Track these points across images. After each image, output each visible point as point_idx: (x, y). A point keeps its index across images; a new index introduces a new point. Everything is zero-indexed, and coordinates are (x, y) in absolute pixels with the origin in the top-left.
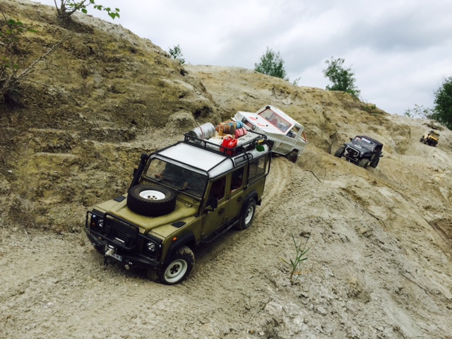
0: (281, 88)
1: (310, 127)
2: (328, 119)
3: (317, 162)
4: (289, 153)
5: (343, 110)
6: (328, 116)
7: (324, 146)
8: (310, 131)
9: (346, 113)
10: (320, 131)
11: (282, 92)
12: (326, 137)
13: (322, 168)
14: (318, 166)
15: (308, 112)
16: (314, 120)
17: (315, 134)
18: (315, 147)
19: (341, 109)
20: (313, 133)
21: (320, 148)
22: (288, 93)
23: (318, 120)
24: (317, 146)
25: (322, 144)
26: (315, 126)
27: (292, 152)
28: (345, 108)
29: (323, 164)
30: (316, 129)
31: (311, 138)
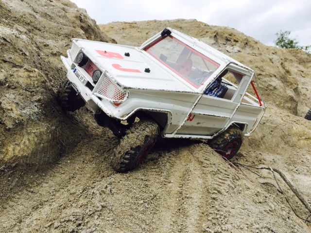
0: (227, 35)
1: (267, 79)
2: (288, 72)
3: (283, 137)
4: (222, 134)
5: (298, 65)
6: (287, 68)
7: (289, 105)
8: (266, 85)
9: (302, 68)
10: (282, 84)
11: (227, 40)
12: (290, 93)
13: (293, 146)
14: (286, 143)
15: (263, 61)
16: (272, 71)
17: (275, 88)
18: (275, 108)
19: (296, 65)
20: (271, 88)
21: (284, 108)
22: (236, 41)
23: (277, 71)
24: (278, 106)
25: (286, 101)
26: (273, 78)
27: (228, 131)
28: (300, 63)
29: (295, 139)
30: (276, 82)
31: (268, 95)
